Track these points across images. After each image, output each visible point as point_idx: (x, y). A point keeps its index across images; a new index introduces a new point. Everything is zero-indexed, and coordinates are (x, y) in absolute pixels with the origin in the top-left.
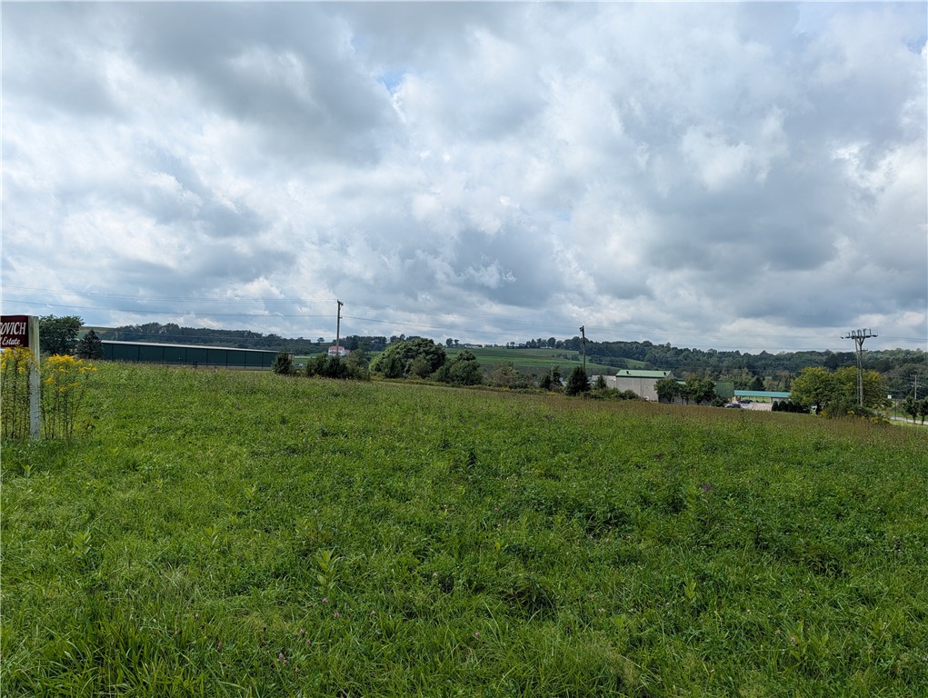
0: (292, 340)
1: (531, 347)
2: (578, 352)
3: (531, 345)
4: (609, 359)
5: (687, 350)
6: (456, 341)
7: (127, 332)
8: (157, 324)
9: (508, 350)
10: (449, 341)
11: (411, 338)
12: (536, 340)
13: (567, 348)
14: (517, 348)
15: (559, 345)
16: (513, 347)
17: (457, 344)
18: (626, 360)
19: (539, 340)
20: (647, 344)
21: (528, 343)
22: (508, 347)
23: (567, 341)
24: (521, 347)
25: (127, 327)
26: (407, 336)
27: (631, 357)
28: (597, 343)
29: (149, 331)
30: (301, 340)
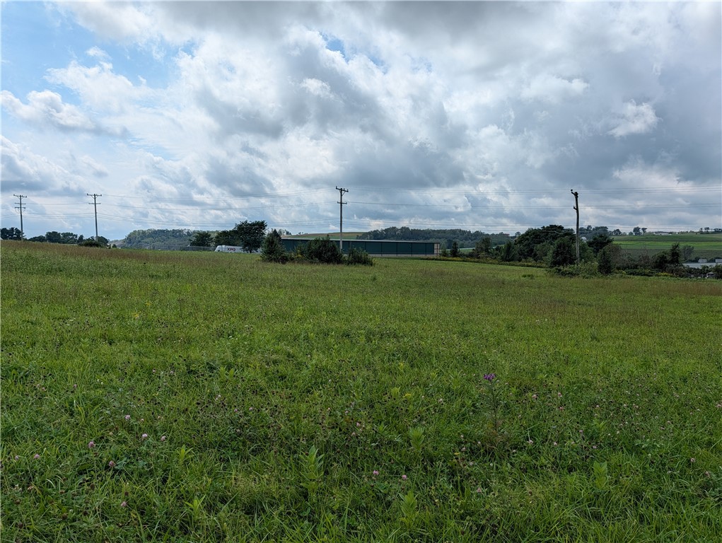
0: (493, 235)
6: (644, 229)
7: (375, 234)
8: (395, 228)
9: (702, 236)
10: (636, 230)
11: (597, 228)
14: (712, 233)
16: (708, 233)
17: (644, 232)
22: (701, 232)
25: (375, 231)
26: (593, 227)
29: (390, 232)
30: (501, 234)
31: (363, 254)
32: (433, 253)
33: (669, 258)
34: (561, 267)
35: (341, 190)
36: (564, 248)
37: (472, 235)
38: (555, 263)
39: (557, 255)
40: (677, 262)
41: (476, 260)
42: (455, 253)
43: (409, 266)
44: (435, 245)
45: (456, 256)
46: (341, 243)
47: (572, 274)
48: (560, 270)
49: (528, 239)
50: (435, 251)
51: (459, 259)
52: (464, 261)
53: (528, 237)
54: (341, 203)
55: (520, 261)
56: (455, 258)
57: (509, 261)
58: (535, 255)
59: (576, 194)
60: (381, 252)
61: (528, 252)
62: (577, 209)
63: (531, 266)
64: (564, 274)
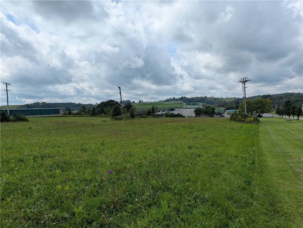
0: (86, 104)
1: (167, 101)
2: (182, 102)
3: (168, 100)
4: (192, 103)
5: (218, 98)
6: (142, 101)
7: (28, 106)
8: (38, 102)
9: (160, 103)
10: (140, 101)
11: (127, 101)
12: (169, 99)
13: (179, 100)
14: (163, 102)
15: (177, 100)
16: (161, 102)
17: (143, 102)
18: (198, 103)
19: (170, 99)
20: (206, 97)
21: (166, 100)
22: (160, 102)
23: (179, 98)
24: (164, 101)
25: (27, 104)
26: (125, 101)
27: (200, 102)
28: (189, 98)
29: (36, 105)
30: (90, 104)
31: (22, 116)
32: (59, 113)
33: (151, 111)
34: (116, 117)
35: (7, 84)
36: (117, 109)
37: (77, 105)
38: (114, 115)
39: (114, 112)
40: (154, 112)
41: (80, 116)
42: (70, 113)
43: (48, 120)
44: (60, 110)
45: (70, 114)
46: (8, 111)
47: (120, 119)
48: (116, 118)
49: (101, 106)
50: (60, 113)
51: (72, 116)
52: (74, 116)
53: (101, 105)
54: (7, 91)
55: (99, 115)
56: (70, 116)
57: (94, 115)
58: (105, 112)
59: (120, 88)
60: (32, 114)
61: (101, 111)
62: (120, 94)
63: (103, 117)
64: (118, 119)
